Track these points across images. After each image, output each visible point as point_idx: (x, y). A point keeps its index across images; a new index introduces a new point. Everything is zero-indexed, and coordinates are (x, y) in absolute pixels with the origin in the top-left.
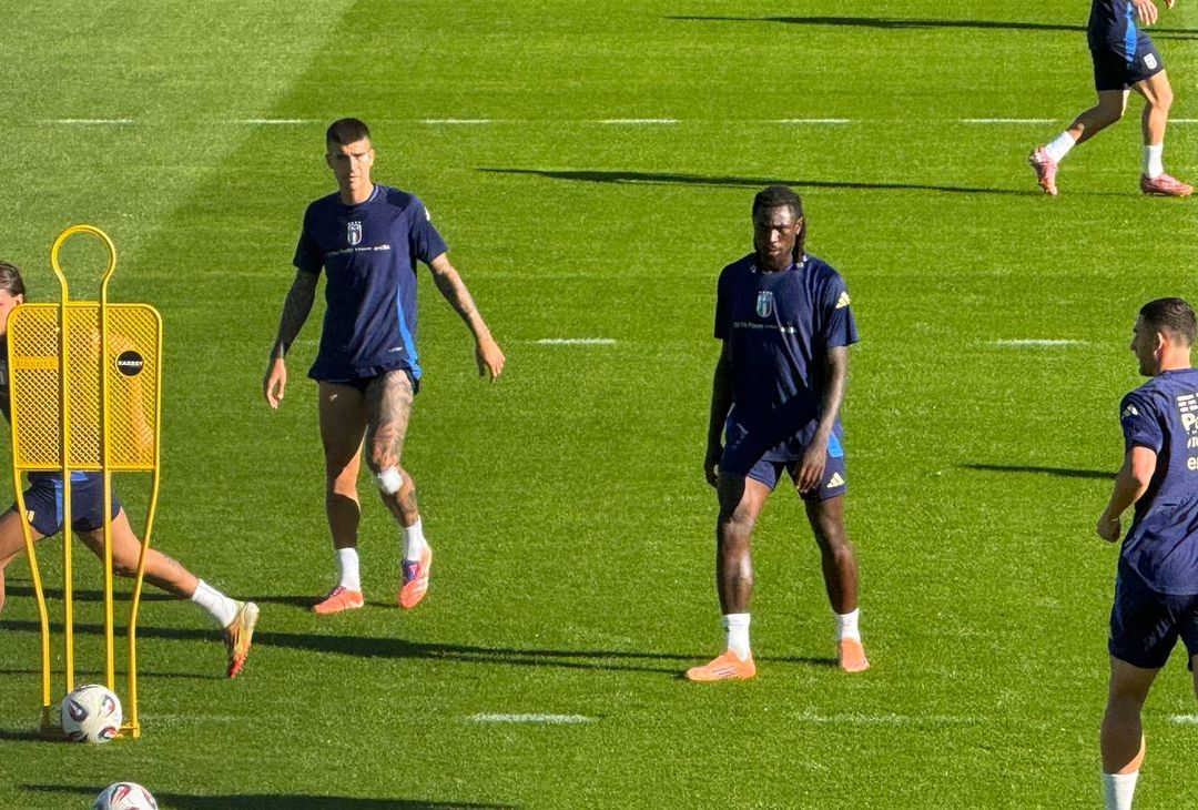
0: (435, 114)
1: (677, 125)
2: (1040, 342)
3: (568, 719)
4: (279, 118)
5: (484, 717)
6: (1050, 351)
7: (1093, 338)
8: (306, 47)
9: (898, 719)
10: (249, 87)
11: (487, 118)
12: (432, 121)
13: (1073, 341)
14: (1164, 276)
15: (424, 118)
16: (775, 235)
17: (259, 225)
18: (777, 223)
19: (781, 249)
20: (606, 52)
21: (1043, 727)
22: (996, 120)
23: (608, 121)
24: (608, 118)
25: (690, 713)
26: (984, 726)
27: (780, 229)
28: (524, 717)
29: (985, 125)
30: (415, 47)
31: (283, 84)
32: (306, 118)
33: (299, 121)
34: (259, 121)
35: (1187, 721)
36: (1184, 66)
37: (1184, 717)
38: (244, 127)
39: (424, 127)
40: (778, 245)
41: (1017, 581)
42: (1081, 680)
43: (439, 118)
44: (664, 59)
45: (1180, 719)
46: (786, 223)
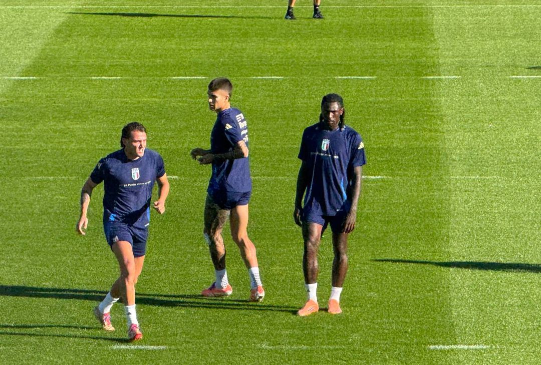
0: (96, 74)
1: (205, 79)
2: (369, 177)
3: (155, 347)
4: (26, 76)
5: (118, 347)
6: (374, 181)
7: (392, 175)
8: (38, 44)
9: (305, 347)
10: (12, 62)
11: (120, 76)
12: (95, 78)
13: (384, 177)
14: (425, 147)
15: (92, 76)
16: (331, 115)
17: (17, 124)
18: (333, 110)
19: (333, 121)
20: (174, 46)
21: (370, 351)
22: (349, 77)
23: (174, 78)
24: (175, 76)
25: (211, 345)
26: (344, 350)
27: (334, 112)
28: (136, 347)
29: (344, 79)
30: (88, 44)
31: (28, 61)
32: (38, 76)
33: (35, 78)
34: (17, 78)
35: (435, 348)
36: (434, 52)
37: (434, 346)
38: (9, 80)
39: (92, 80)
40: (332, 119)
41: (358, 285)
42: (387, 329)
43: (98, 76)
44: (200, 49)
45: (432, 347)
46: (336, 109)
